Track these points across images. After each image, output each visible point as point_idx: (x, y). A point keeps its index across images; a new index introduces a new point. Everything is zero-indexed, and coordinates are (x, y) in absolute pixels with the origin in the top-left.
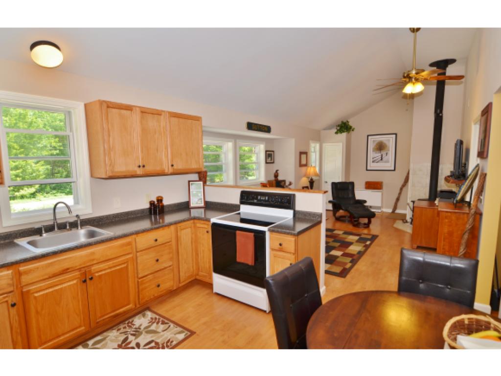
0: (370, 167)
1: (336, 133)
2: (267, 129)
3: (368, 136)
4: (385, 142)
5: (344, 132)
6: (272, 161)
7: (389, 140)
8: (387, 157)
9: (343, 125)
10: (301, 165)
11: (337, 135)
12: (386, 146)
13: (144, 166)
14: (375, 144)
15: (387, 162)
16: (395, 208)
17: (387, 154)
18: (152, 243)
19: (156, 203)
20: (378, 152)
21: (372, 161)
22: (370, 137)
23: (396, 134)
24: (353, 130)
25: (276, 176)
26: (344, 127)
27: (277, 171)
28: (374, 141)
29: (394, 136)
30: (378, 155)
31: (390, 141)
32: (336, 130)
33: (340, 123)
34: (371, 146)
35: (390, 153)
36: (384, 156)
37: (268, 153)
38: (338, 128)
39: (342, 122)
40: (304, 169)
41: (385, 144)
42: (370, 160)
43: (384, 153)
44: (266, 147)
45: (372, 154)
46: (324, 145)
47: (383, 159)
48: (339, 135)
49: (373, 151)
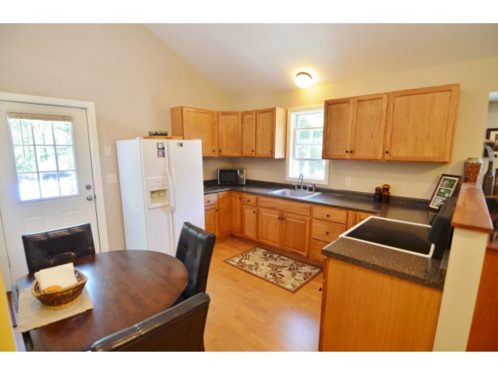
13: (351, 152)
18: (325, 217)
19: (382, 191)
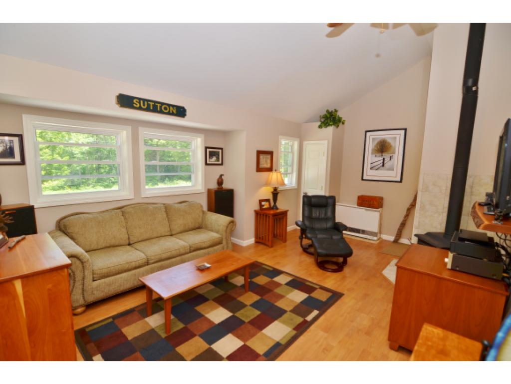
0: (367, 176)
1: (320, 127)
2: (180, 112)
3: (366, 132)
4: (389, 140)
5: (329, 125)
6: (220, 162)
7: (395, 138)
8: (390, 163)
9: (328, 116)
10: (259, 169)
11: (320, 130)
12: (391, 146)
14: (376, 142)
15: (392, 169)
16: (399, 235)
17: (391, 158)
20: (378, 155)
21: (369, 167)
22: (368, 134)
23: (405, 130)
24: (343, 123)
25: (220, 182)
26: (331, 119)
27: (221, 176)
28: (373, 139)
29: (403, 132)
30: (379, 159)
31: (396, 140)
32: (319, 123)
33: (325, 113)
34: (370, 146)
35: (395, 157)
36: (387, 160)
37: (208, 150)
38: (323, 120)
39: (328, 111)
40: (265, 174)
41: (389, 144)
42: (367, 166)
43: (387, 156)
44: (205, 141)
45: (372, 158)
46: (305, 143)
47: (385, 165)
48: (324, 129)
49: (372, 153)
